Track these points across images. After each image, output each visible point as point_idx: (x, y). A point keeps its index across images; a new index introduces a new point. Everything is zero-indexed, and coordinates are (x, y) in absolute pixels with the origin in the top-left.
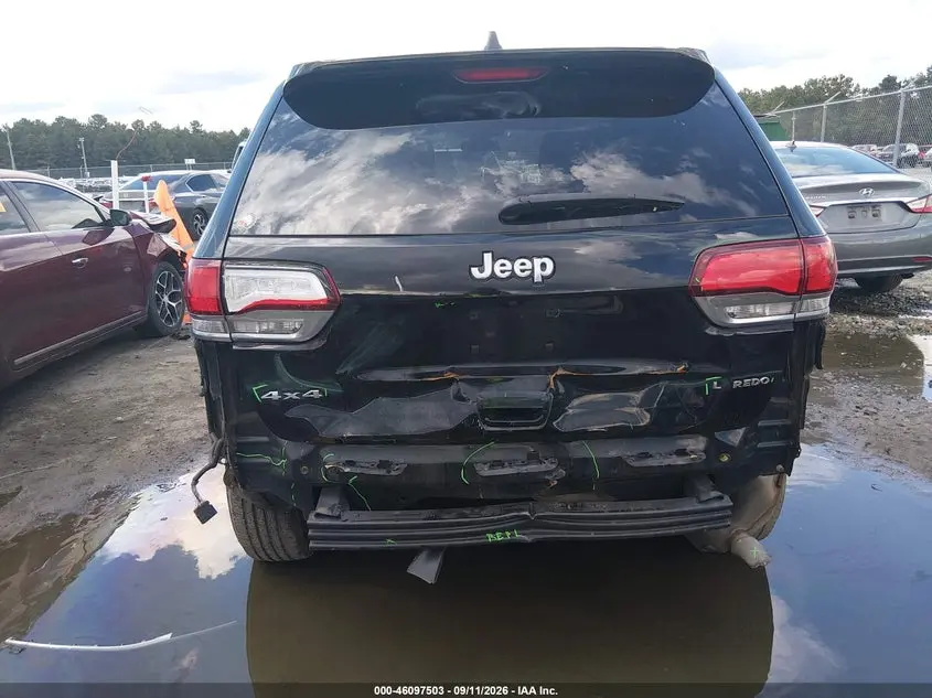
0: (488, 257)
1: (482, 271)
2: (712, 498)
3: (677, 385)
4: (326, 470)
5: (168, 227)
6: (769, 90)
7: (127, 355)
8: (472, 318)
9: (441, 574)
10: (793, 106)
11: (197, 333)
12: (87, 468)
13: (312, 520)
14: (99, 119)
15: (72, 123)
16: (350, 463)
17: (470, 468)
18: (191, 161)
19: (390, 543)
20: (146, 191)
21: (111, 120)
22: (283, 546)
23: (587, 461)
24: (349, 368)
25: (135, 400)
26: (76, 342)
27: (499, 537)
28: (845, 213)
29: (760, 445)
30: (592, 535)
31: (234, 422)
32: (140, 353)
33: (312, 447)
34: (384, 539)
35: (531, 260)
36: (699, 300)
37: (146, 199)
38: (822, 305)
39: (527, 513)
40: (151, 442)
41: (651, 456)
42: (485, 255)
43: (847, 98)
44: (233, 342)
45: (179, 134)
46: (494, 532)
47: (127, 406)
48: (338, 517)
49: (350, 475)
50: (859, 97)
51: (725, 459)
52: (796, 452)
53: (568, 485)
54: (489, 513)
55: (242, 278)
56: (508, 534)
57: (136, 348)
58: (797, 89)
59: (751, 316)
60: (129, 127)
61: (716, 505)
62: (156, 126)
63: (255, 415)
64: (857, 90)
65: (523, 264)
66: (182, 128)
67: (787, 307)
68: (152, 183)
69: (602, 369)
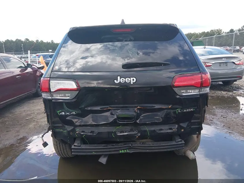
0: (119, 77)
1: (117, 81)
2: (179, 141)
3: (169, 111)
4: (77, 134)
5: (42, 68)
6: (200, 32)
7: (31, 101)
8: (115, 93)
9: (107, 161)
10: (207, 36)
11: (43, 97)
12: (18, 132)
13: (73, 147)
14: (27, 39)
15: (20, 41)
16: (83, 132)
17: (115, 133)
18: (51, 51)
19: (94, 153)
20: (37, 58)
21: (30, 40)
22: (67, 153)
23: (146, 131)
24: (83, 106)
25: (32, 113)
26: (17, 98)
27: (123, 151)
28: (218, 65)
29: (192, 127)
30: (148, 151)
31: (53, 120)
32: (34, 101)
33: (73, 127)
34: (92, 152)
35: (130, 78)
36: (174, 89)
37: (37, 60)
38: (207, 90)
39: (130, 145)
40: (35, 125)
41: (163, 130)
42: (118, 77)
43: (221, 34)
44: (52, 99)
45: (48, 44)
46: (121, 150)
47: (29, 115)
48: (80, 146)
49: (83, 135)
50: (224, 34)
51: (183, 130)
52: (202, 129)
53: (141, 138)
54: (120, 145)
55: (55, 82)
56: (125, 151)
57: (33, 99)
58: (208, 32)
59: (189, 93)
60: (35, 42)
61: (180, 143)
62: (42, 41)
63: (58, 119)
64: (223, 32)
65: (128, 79)
66: (49, 42)
67: (197, 91)
68: (39, 56)
69: (149, 107)
